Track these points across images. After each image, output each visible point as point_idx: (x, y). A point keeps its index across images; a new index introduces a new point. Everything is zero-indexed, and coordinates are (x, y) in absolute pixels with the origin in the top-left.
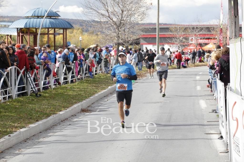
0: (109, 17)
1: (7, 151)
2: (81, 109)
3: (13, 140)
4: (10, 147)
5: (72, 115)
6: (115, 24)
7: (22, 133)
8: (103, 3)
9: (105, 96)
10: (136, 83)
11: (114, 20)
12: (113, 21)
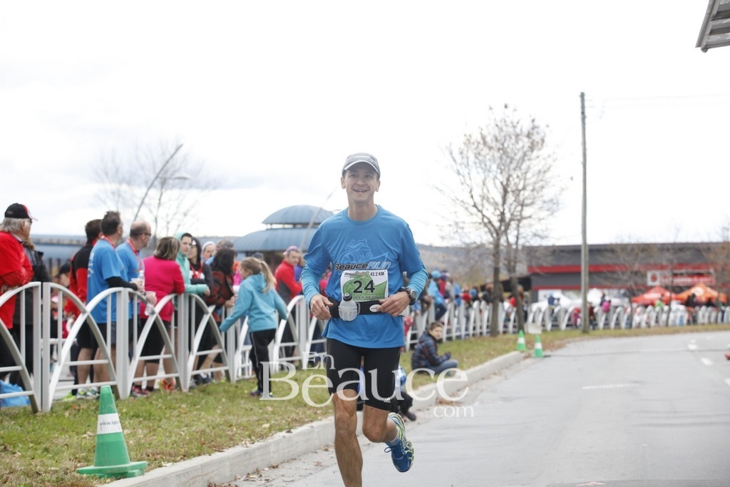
0: (475, 206)
1: (287, 466)
2: (437, 399)
3: (298, 442)
4: (294, 457)
5: (419, 408)
6: (490, 222)
7: (315, 430)
8: (459, 173)
9: (483, 379)
10: (547, 359)
11: (484, 213)
12: (484, 216)
